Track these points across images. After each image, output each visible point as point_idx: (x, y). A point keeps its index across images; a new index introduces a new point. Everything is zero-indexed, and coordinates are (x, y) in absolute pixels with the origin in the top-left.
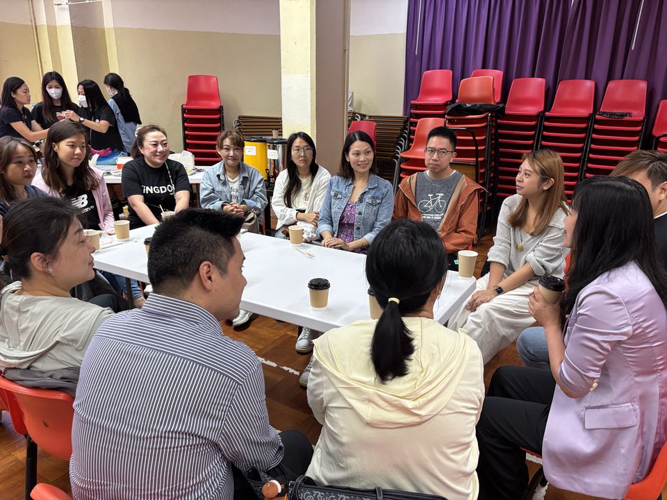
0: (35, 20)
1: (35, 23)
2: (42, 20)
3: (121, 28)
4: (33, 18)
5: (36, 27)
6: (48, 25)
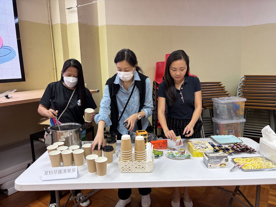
0: (51, 21)
1: (51, 23)
2: (57, 20)
3: (111, 25)
5: (52, 26)
6: (61, 24)
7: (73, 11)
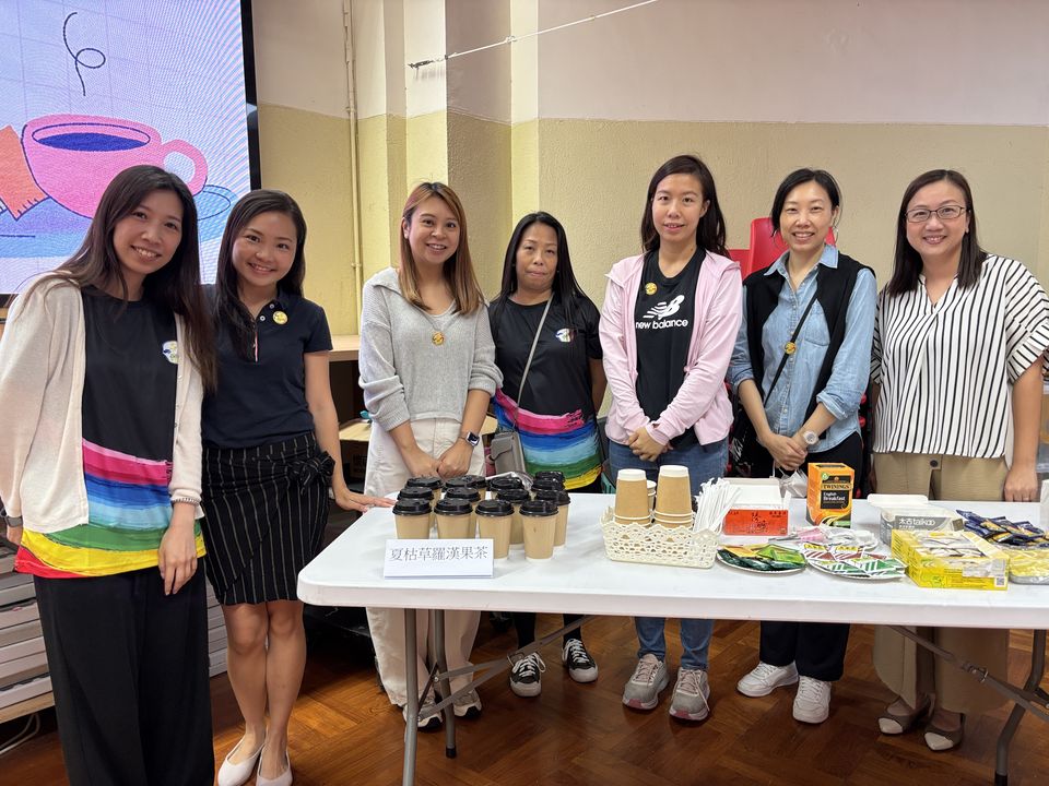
0: (356, 107)
1: (356, 115)
2: (376, 105)
3: (556, 120)
4: (352, 104)
5: (356, 124)
6: (389, 116)
7: (432, 74)
